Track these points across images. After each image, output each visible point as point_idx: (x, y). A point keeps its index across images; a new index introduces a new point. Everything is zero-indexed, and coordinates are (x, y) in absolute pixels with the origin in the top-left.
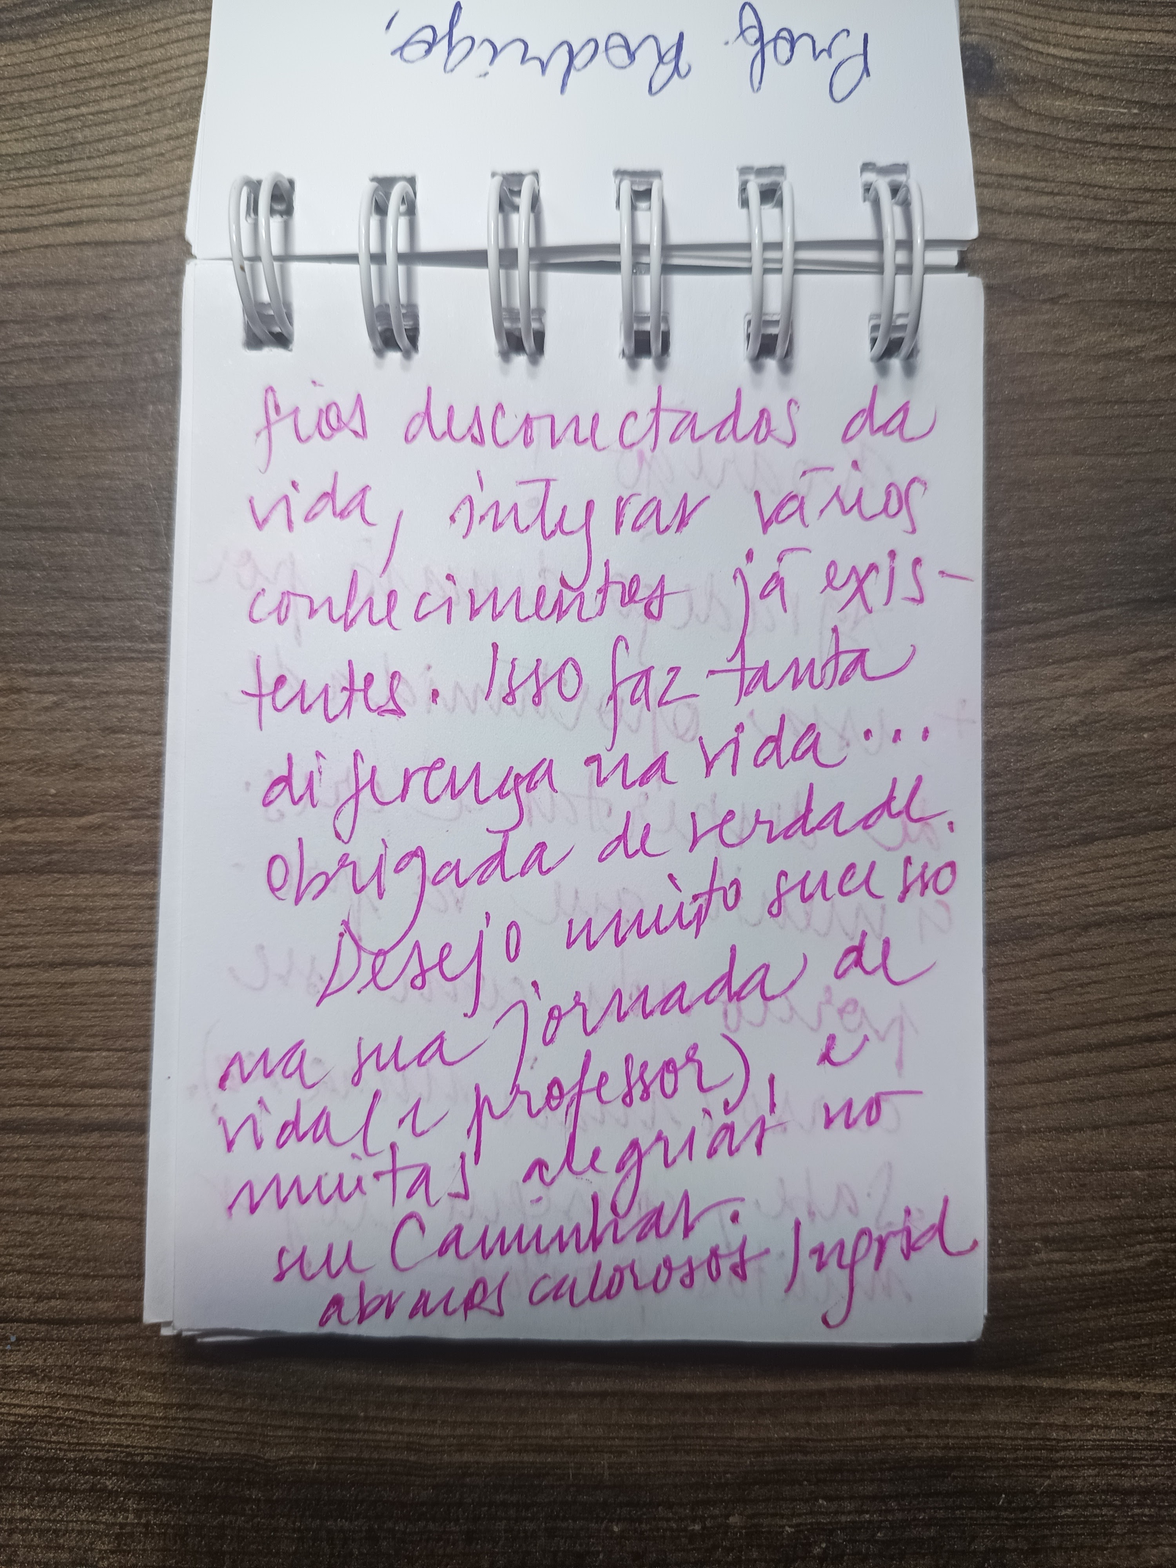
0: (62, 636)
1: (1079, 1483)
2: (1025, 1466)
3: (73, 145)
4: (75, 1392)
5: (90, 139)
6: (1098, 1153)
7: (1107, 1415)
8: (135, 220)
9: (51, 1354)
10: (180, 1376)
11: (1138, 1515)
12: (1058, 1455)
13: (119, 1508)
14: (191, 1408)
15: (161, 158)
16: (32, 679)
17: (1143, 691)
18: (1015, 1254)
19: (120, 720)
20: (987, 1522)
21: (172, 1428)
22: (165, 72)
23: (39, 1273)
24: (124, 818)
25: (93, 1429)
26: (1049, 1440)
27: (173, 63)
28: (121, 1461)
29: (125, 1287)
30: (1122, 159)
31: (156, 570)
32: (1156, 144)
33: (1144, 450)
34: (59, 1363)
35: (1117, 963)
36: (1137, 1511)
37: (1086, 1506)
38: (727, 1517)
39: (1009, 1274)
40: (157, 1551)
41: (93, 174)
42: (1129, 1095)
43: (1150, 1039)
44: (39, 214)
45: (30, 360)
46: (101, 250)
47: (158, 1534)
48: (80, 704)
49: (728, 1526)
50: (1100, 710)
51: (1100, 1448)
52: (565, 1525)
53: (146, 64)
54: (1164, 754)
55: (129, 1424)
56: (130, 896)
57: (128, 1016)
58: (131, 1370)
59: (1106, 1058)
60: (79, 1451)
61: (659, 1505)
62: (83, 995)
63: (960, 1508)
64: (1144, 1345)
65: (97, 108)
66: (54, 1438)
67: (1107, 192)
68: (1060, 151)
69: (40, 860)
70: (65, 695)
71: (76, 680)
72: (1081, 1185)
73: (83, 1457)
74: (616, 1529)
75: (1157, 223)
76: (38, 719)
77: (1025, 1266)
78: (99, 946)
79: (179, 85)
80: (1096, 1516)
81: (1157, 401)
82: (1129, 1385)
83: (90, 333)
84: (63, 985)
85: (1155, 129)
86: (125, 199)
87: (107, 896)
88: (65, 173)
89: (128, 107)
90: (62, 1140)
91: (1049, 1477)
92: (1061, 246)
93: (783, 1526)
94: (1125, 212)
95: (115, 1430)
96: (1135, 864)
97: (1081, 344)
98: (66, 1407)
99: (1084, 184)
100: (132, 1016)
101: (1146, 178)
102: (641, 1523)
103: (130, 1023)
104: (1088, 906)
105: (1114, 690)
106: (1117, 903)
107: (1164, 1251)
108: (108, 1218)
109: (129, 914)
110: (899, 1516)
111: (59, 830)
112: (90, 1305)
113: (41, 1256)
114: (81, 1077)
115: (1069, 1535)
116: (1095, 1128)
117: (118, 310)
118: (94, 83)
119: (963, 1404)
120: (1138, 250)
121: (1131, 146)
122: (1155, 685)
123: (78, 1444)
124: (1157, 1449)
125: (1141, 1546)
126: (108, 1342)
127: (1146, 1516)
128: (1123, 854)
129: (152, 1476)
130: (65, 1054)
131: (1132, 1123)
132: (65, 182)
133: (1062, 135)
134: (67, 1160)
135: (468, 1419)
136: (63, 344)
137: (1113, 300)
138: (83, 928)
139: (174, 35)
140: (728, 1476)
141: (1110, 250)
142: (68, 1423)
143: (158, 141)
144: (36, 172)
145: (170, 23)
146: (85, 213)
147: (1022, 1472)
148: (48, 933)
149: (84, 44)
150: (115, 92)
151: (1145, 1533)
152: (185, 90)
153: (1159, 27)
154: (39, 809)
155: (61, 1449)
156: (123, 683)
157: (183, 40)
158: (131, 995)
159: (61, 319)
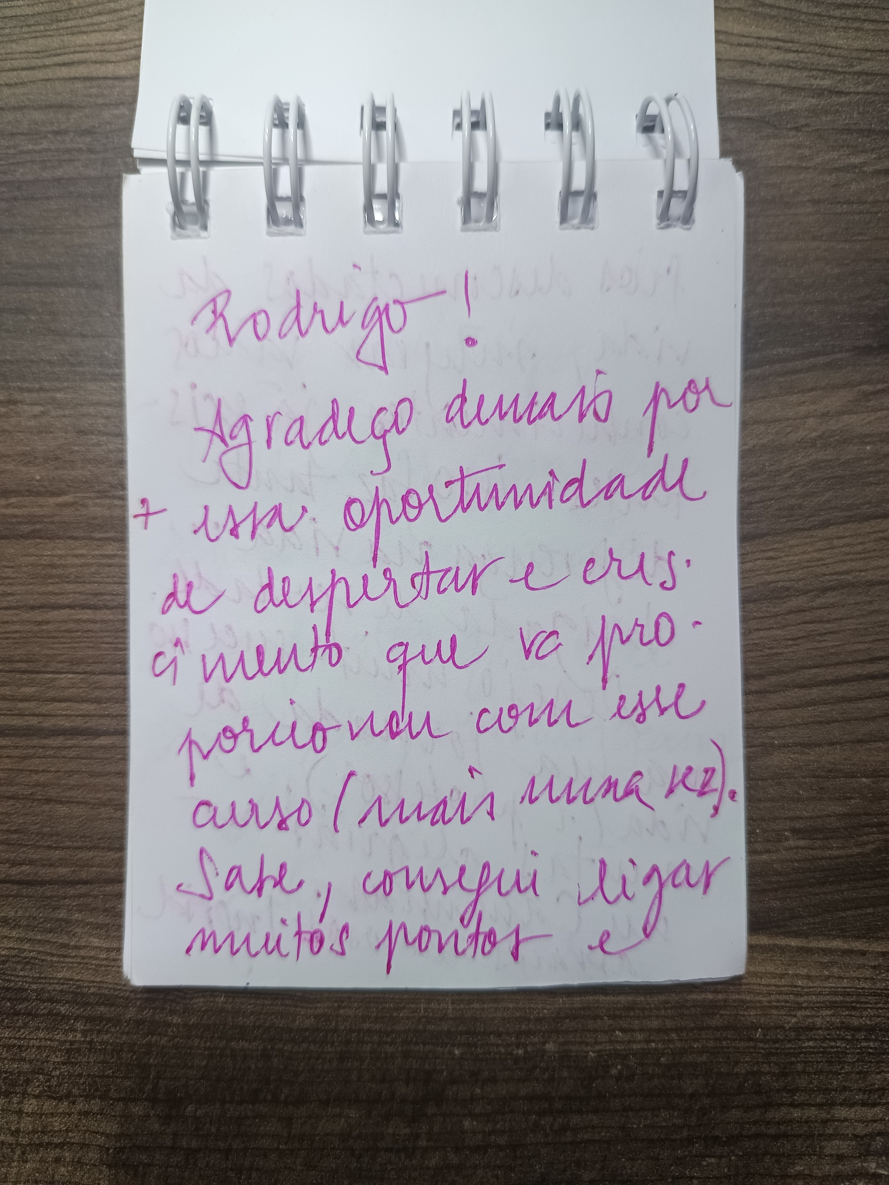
0: (50, 363)
1: (819, 1022)
2: (776, 1007)
3: (70, 9)
4: (39, 937)
6: (833, 763)
7: (841, 968)
8: (114, 62)
9: (21, 907)
11: (865, 1047)
12: (802, 999)
13: (70, 1029)
15: (134, 18)
16: (26, 395)
17: (866, 415)
18: (769, 841)
19: (91, 425)
20: (747, 1051)
21: (113, 966)
23: (14, 844)
24: (90, 498)
25: (51, 967)
26: (795, 986)
28: (72, 992)
29: (80, 856)
30: (849, 28)
32: (874, 18)
33: (866, 238)
34: (27, 914)
35: (848, 618)
36: (864, 1044)
37: (825, 1039)
38: (544, 1044)
39: (765, 857)
40: (99, 1063)
41: (83, 29)
42: (857, 720)
43: (873, 677)
44: (42, 57)
45: (33, 162)
46: (88, 84)
47: (100, 1050)
48: (60, 412)
49: (544, 1051)
50: (834, 428)
51: (835, 994)
52: (416, 1048)
54: (882, 462)
55: (80, 963)
56: (93, 556)
57: (89, 647)
58: (82, 921)
59: (839, 691)
60: (41, 983)
61: (491, 1033)
62: (55, 631)
63: (726, 1039)
64: (869, 914)
66: (21, 973)
67: (838, 52)
68: (803, 22)
69: (26, 528)
70: (50, 406)
71: (59, 395)
72: (821, 789)
73: (42, 989)
74: (457, 1052)
75: (875, 74)
76: (29, 424)
77: (777, 851)
78: (68, 593)
80: (832, 1047)
81: (875, 202)
82: (857, 945)
83: (78, 143)
84: (40, 623)
85: (873, 7)
86: (106, 47)
87: (76, 556)
88: (63, 29)
90: (35, 742)
91: (795, 1016)
92: (804, 89)
93: (587, 1052)
94: (852, 66)
95: (69, 968)
96: (861, 543)
97: (818, 160)
98: (31, 949)
99: (821, 46)
100: (92, 648)
101: (867, 42)
102: (476, 1047)
103: (90, 652)
104: (825, 575)
105: (844, 413)
106: (847, 573)
107: (884, 841)
108: (68, 802)
109: (93, 570)
110: (678, 1045)
111: (41, 506)
112: (52, 870)
113: (16, 832)
114: (52, 693)
115: (811, 1062)
116: (832, 744)
117: (100, 127)
120: (862, 93)
121: (855, 19)
122: (875, 410)
123: (39, 978)
124: (879, 995)
125: (867, 1072)
126: (65, 899)
127: (871, 1048)
128: (851, 536)
129: (96, 1004)
130: (40, 676)
131: (860, 741)
132: (63, 35)
133: (804, 10)
134: (39, 757)
136: (57, 150)
137: (843, 129)
138: (57, 580)
140: (545, 1011)
141: (840, 93)
142: (32, 961)
144: (42, 28)
146: (77, 57)
147: (775, 1012)
148: (30, 584)
151: (871, 1062)
154: (27, 491)
155: (26, 982)
156: (94, 398)
158: (92, 631)
159: (56, 133)
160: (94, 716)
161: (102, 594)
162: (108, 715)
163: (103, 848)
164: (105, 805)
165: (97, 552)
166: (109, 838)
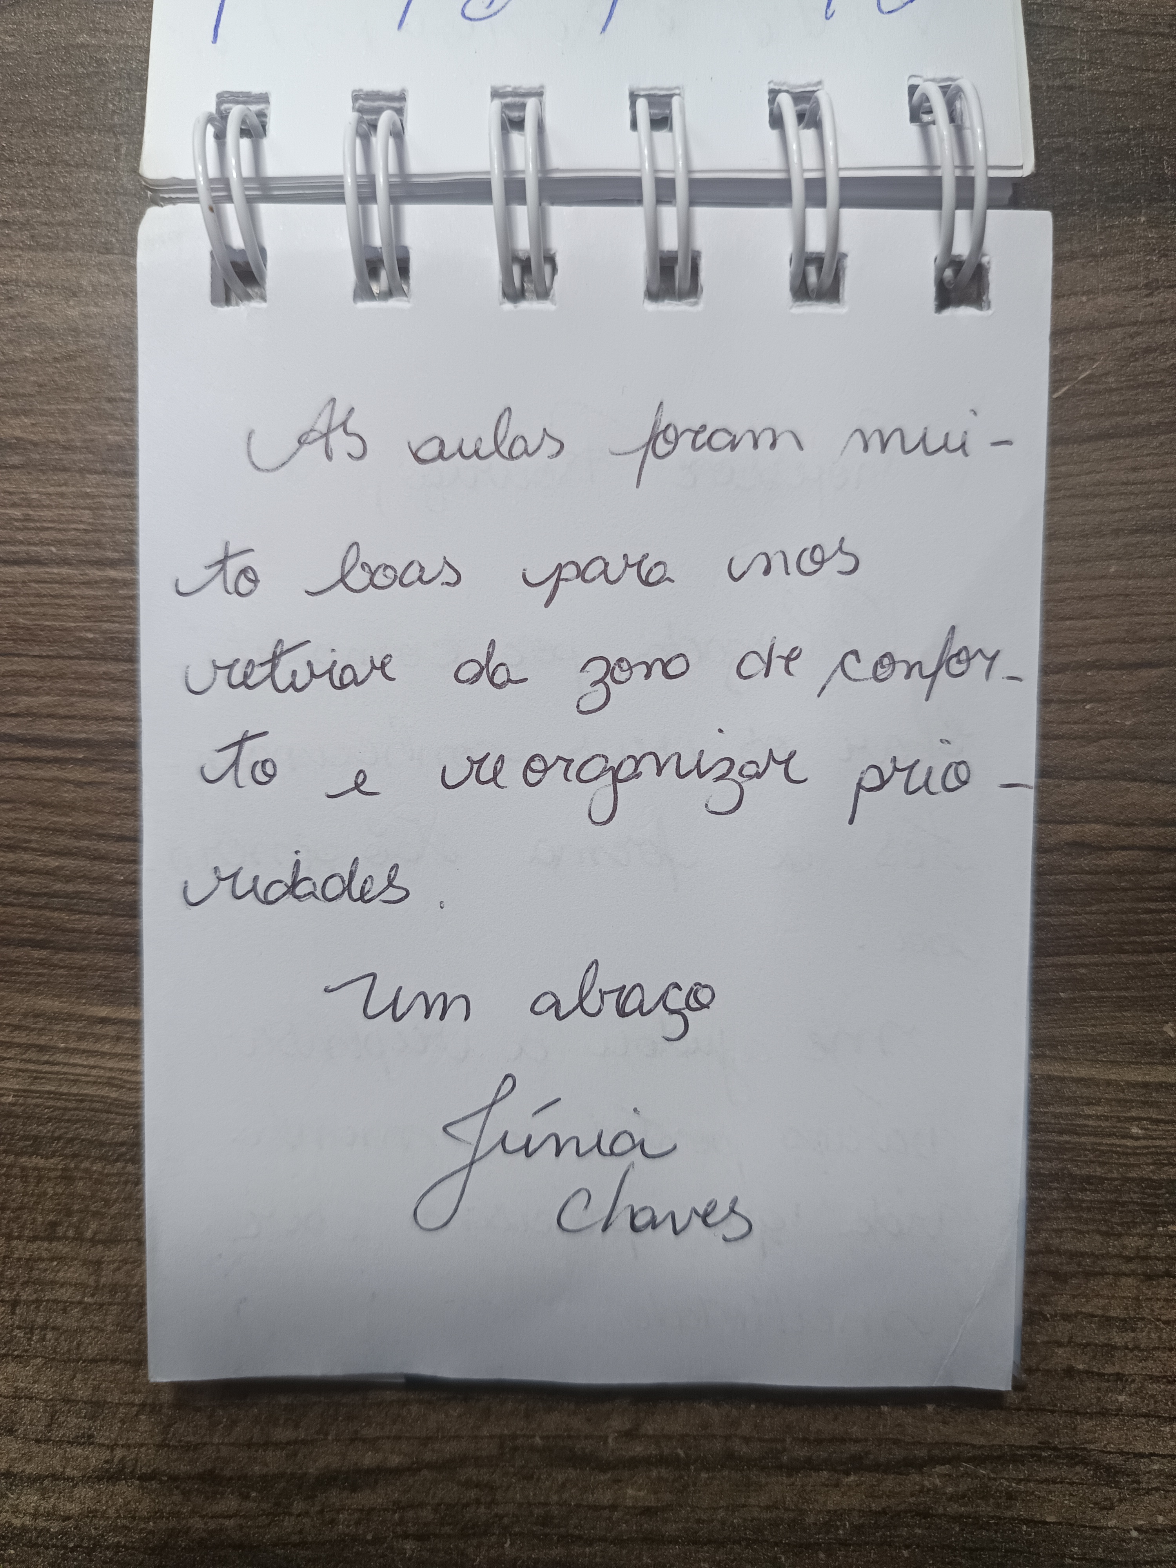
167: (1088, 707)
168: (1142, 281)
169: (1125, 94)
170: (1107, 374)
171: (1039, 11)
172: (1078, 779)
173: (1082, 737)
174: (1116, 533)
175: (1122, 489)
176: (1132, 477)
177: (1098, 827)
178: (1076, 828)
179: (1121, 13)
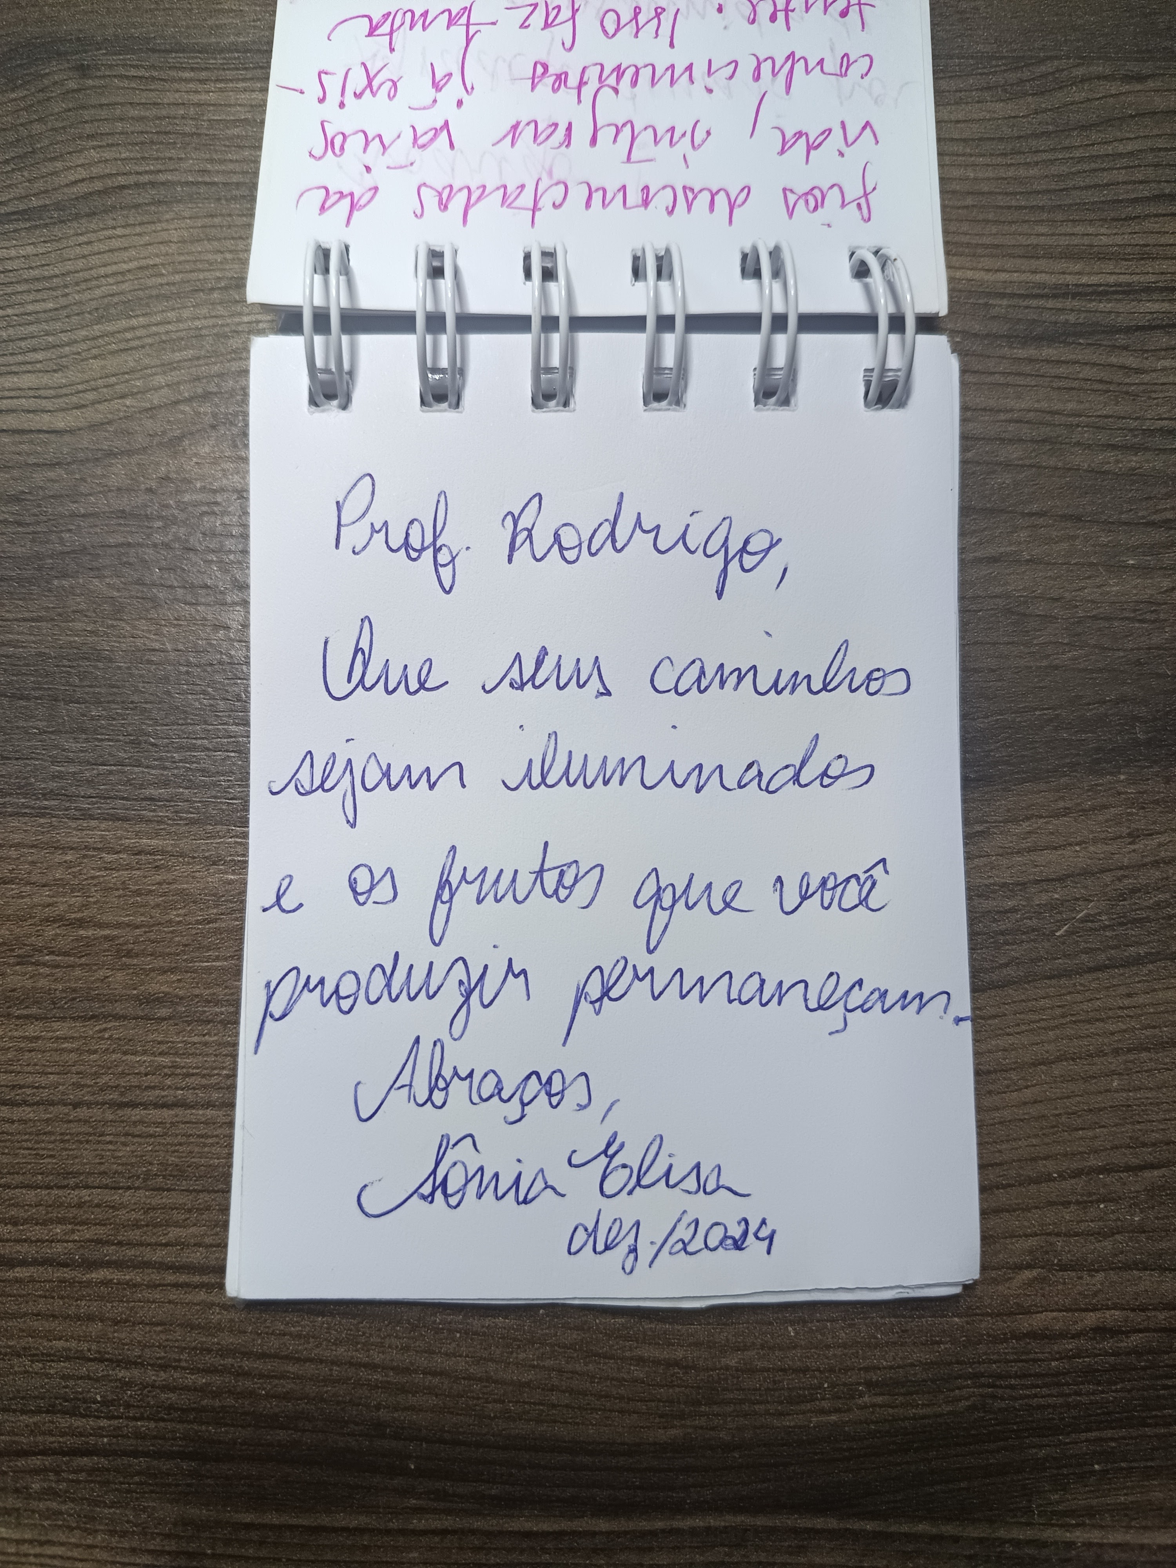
5: (13, 338)
8: (50, 411)
10: (33, 1511)
14: (42, 1544)
18: (840, 1398)
19: (11, 871)
22: (86, 281)
27: (93, 273)
31: (52, 733)
39: (834, 1418)
41: (14, 369)
46: (17, 438)
53: (69, 273)
54: (980, 922)
56: (11, 1038)
64: (963, 1489)
65: (22, 310)
72: (903, 1331)
77: (849, 1410)
79: (98, 292)
82: (949, 1529)
86: (42, 392)
89: (50, 310)
100: (7, 1154)
107: (981, 1395)
109: (10, 1056)
117: (30, 493)
118: (19, 288)
119: (790, 1546)
135: (312, 1558)
139: (97, 247)
143: (76, 342)
145: (92, 237)
149: (13, 253)
150: (39, 296)
152: (104, 297)
153: (980, 266)
156: (17, 837)
157: (104, 252)
158: (8, 1134)
160: (8, 1241)
161: (21, 1087)
162: (25, 1241)
163: (14, 1411)
164: (19, 1356)
165: (15, 1034)
166: (23, 1398)
167: (1102, 1206)
168: (1125, 831)
169: (1100, 670)
170: (1099, 914)
171: (1025, 602)
172: (1097, 1271)
173: (1099, 1234)
174: (1116, 1052)
175: (1120, 1013)
176: (1127, 1002)
177: (1117, 1313)
178: (1099, 1314)
179: (1093, 602)
